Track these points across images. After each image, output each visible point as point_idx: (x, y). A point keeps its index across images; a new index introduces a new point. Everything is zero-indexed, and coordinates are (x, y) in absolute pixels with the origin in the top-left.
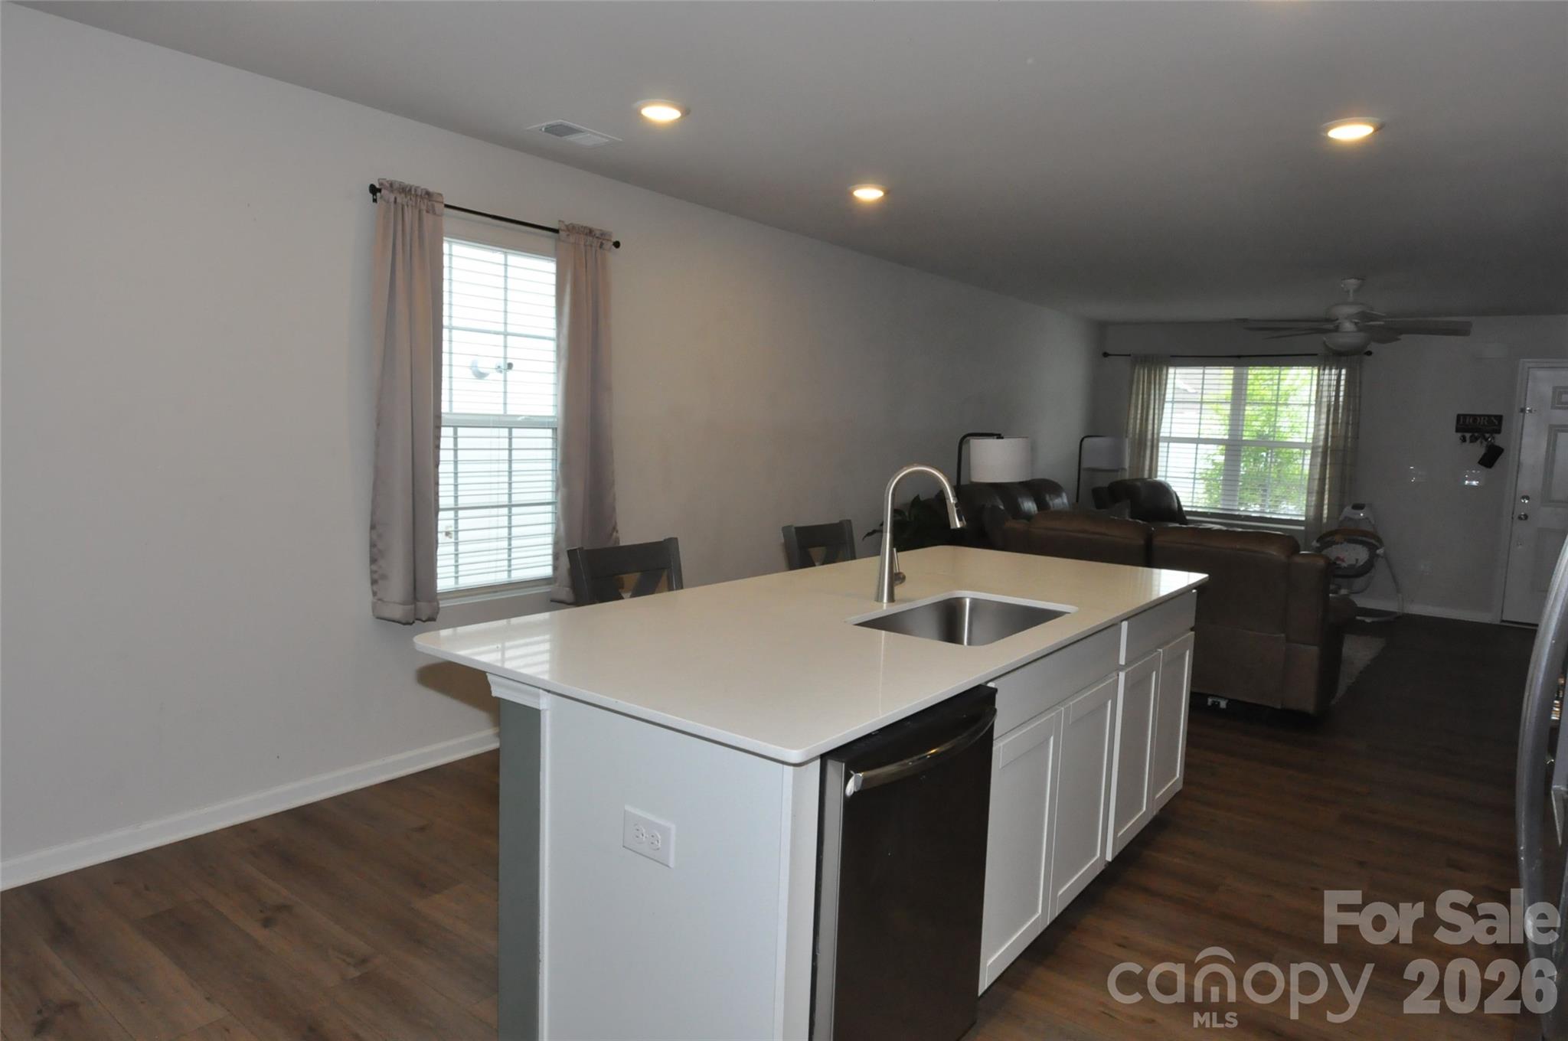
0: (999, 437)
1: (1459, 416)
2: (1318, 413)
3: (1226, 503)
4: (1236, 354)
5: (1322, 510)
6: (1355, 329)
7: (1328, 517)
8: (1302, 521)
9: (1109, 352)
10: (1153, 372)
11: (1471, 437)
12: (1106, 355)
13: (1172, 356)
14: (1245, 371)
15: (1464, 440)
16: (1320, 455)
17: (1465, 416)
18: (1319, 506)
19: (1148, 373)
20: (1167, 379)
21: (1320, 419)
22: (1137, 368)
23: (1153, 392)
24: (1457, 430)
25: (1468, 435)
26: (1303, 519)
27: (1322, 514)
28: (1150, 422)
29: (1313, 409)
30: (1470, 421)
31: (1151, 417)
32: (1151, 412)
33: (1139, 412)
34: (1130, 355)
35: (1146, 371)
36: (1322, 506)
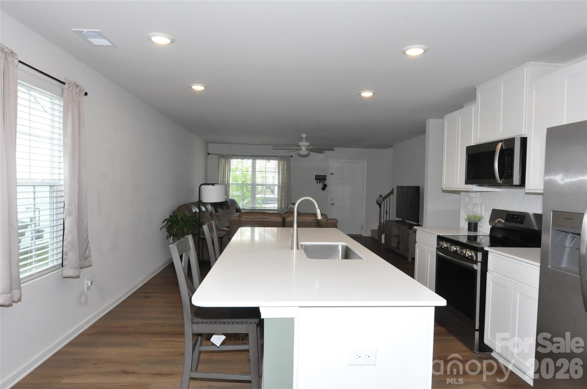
0: (213, 185)
1: (316, 175)
2: (279, 174)
3: (252, 205)
4: (253, 155)
5: (282, 206)
6: (306, 150)
7: (284, 208)
8: (276, 210)
9: (210, 153)
10: (226, 160)
11: (319, 182)
12: (209, 154)
13: (232, 155)
14: (255, 161)
15: (317, 182)
16: (280, 188)
17: (317, 176)
18: (281, 204)
19: (225, 161)
20: (231, 163)
21: (280, 177)
22: (221, 159)
23: (227, 167)
24: (316, 180)
25: (318, 181)
26: (277, 209)
27: (282, 207)
28: (226, 178)
29: (277, 173)
30: (318, 177)
31: (226, 176)
32: (226, 174)
33: (222, 174)
34: (217, 154)
35: (224, 160)
36: (282, 205)
